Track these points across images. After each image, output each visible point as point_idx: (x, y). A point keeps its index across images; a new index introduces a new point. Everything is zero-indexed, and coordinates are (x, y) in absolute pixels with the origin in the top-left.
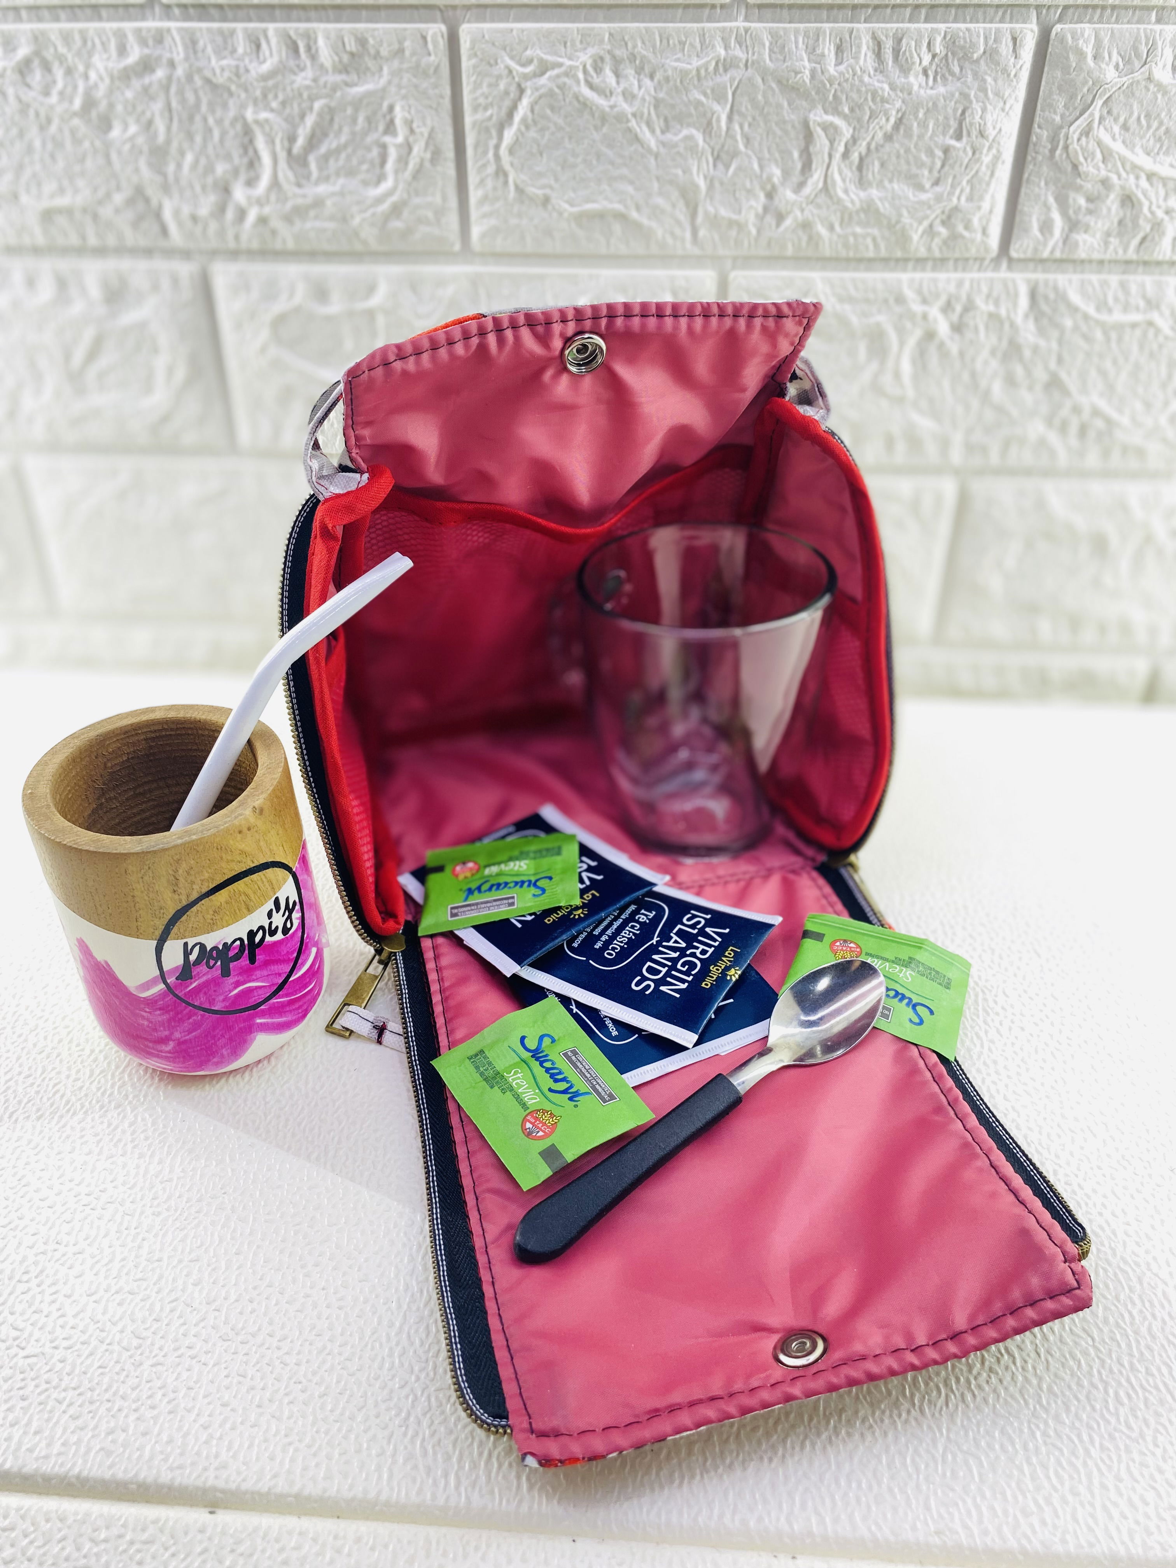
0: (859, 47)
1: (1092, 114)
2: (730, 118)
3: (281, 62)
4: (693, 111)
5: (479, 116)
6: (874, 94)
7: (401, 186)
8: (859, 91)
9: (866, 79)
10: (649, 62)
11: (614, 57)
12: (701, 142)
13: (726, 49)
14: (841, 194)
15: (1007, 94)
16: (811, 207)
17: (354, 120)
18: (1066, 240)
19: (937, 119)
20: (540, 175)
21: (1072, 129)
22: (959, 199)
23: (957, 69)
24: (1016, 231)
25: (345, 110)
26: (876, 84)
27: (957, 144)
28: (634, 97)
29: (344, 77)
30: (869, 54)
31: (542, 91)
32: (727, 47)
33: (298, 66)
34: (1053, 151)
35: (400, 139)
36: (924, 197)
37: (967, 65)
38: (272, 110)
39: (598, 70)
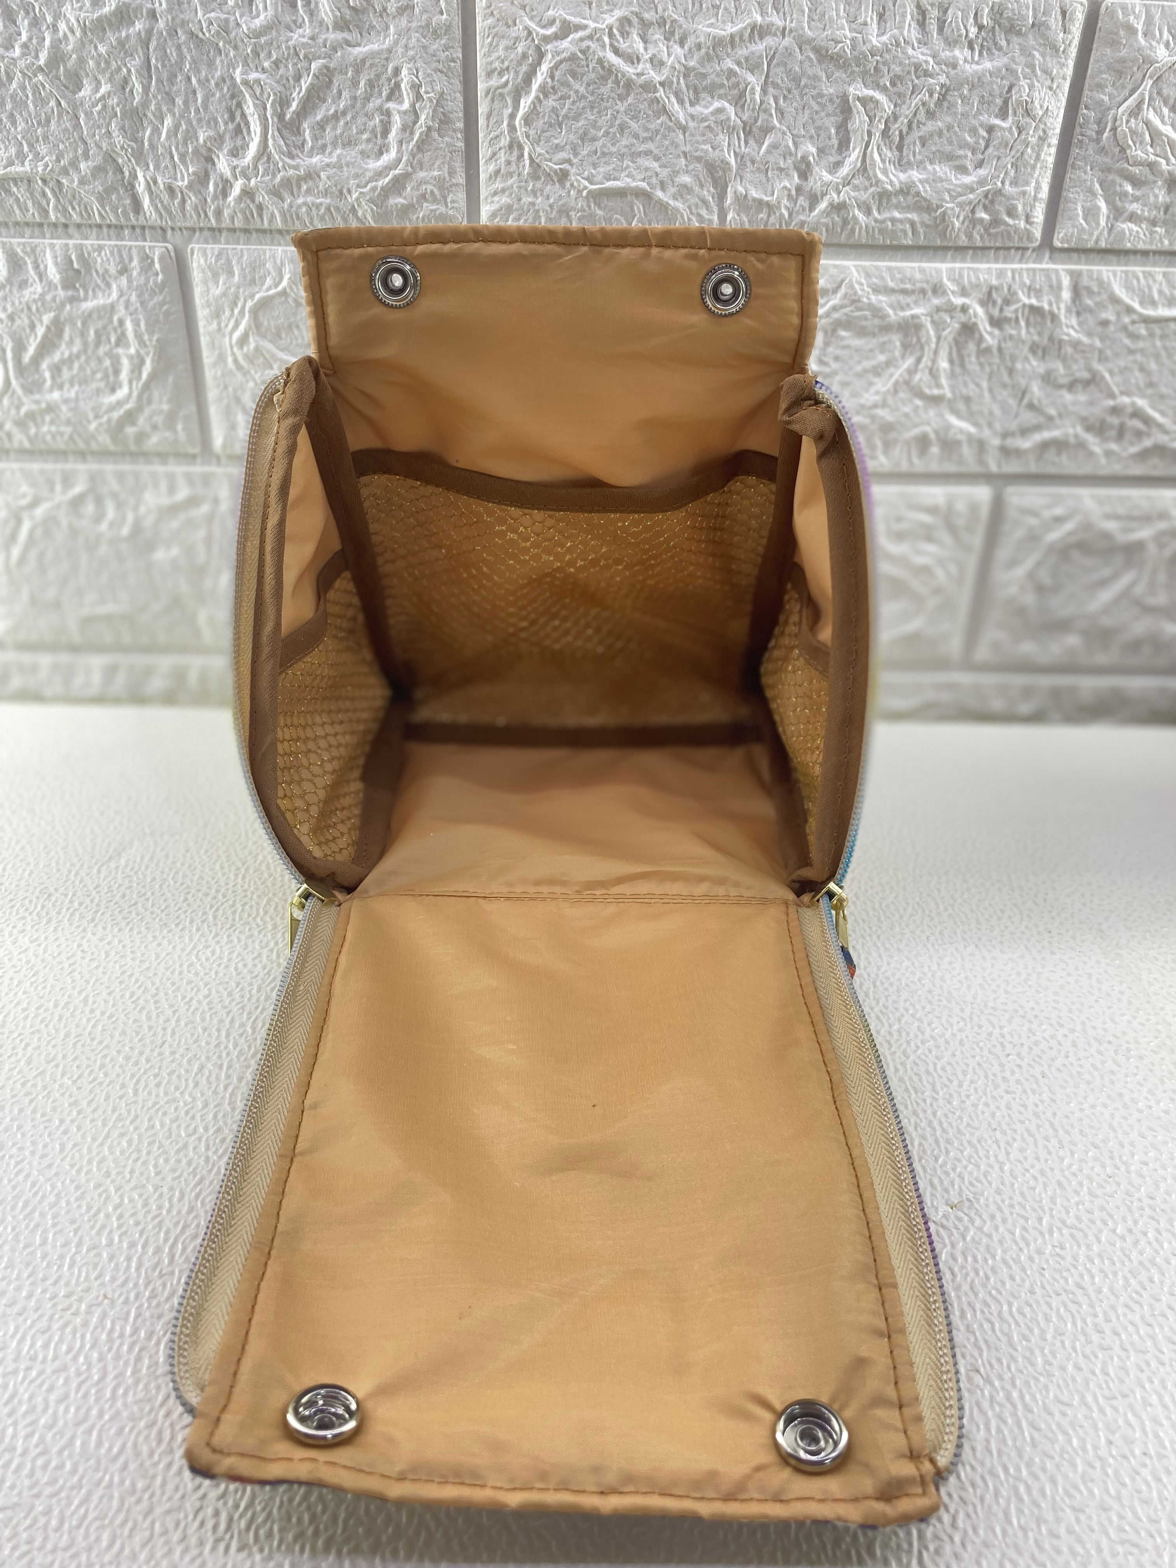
0: (904, 16)
1: (1143, 94)
2: (764, 91)
3: (276, 17)
4: (726, 82)
5: (494, 82)
6: (917, 66)
7: (404, 159)
8: (901, 63)
9: (910, 51)
10: (680, 26)
11: (642, 20)
12: (733, 117)
13: (762, 15)
14: (880, 176)
15: (1055, 71)
16: (847, 188)
17: (355, 84)
18: (1110, 230)
19: (983, 97)
20: (558, 148)
21: (1121, 110)
22: (1003, 183)
23: (1004, 43)
24: (1059, 218)
25: (346, 74)
26: (920, 56)
27: (1004, 124)
28: (662, 63)
29: (346, 35)
30: (913, 24)
31: (563, 56)
32: (763, 14)
33: (295, 22)
34: (1100, 133)
35: (406, 105)
36: (967, 180)
37: (1015, 39)
38: (264, 70)
39: (625, 34)
